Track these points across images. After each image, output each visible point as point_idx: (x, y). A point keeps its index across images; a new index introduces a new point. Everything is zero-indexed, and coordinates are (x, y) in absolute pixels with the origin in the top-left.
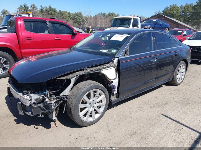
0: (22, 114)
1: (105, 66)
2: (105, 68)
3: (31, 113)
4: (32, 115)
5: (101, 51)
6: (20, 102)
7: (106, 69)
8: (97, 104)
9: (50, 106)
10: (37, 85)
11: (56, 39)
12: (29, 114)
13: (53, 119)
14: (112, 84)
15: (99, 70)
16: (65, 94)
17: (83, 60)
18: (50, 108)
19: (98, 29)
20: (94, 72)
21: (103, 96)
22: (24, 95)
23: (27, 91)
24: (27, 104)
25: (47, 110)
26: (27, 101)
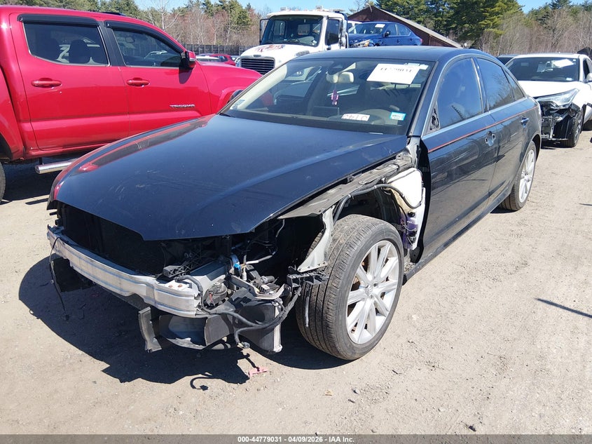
0: (154, 348)
1: (395, 167)
2: (398, 171)
3: (189, 339)
4: (201, 347)
5: (346, 117)
6: (149, 308)
7: (400, 175)
8: (380, 286)
9: (268, 309)
10: (204, 243)
11: (132, 84)
12: (184, 343)
13: (274, 350)
14: (413, 221)
15: (383, 179)
16: (312, 264)
17: (325, 151)
18: (267, 317)
19: (198, 51)
20: (376, 187)
21: (394, 261)
22: (165, 279)
23: (176, 267)
24: (188, 313)
25: (254, 324)
26: (187, 301)
